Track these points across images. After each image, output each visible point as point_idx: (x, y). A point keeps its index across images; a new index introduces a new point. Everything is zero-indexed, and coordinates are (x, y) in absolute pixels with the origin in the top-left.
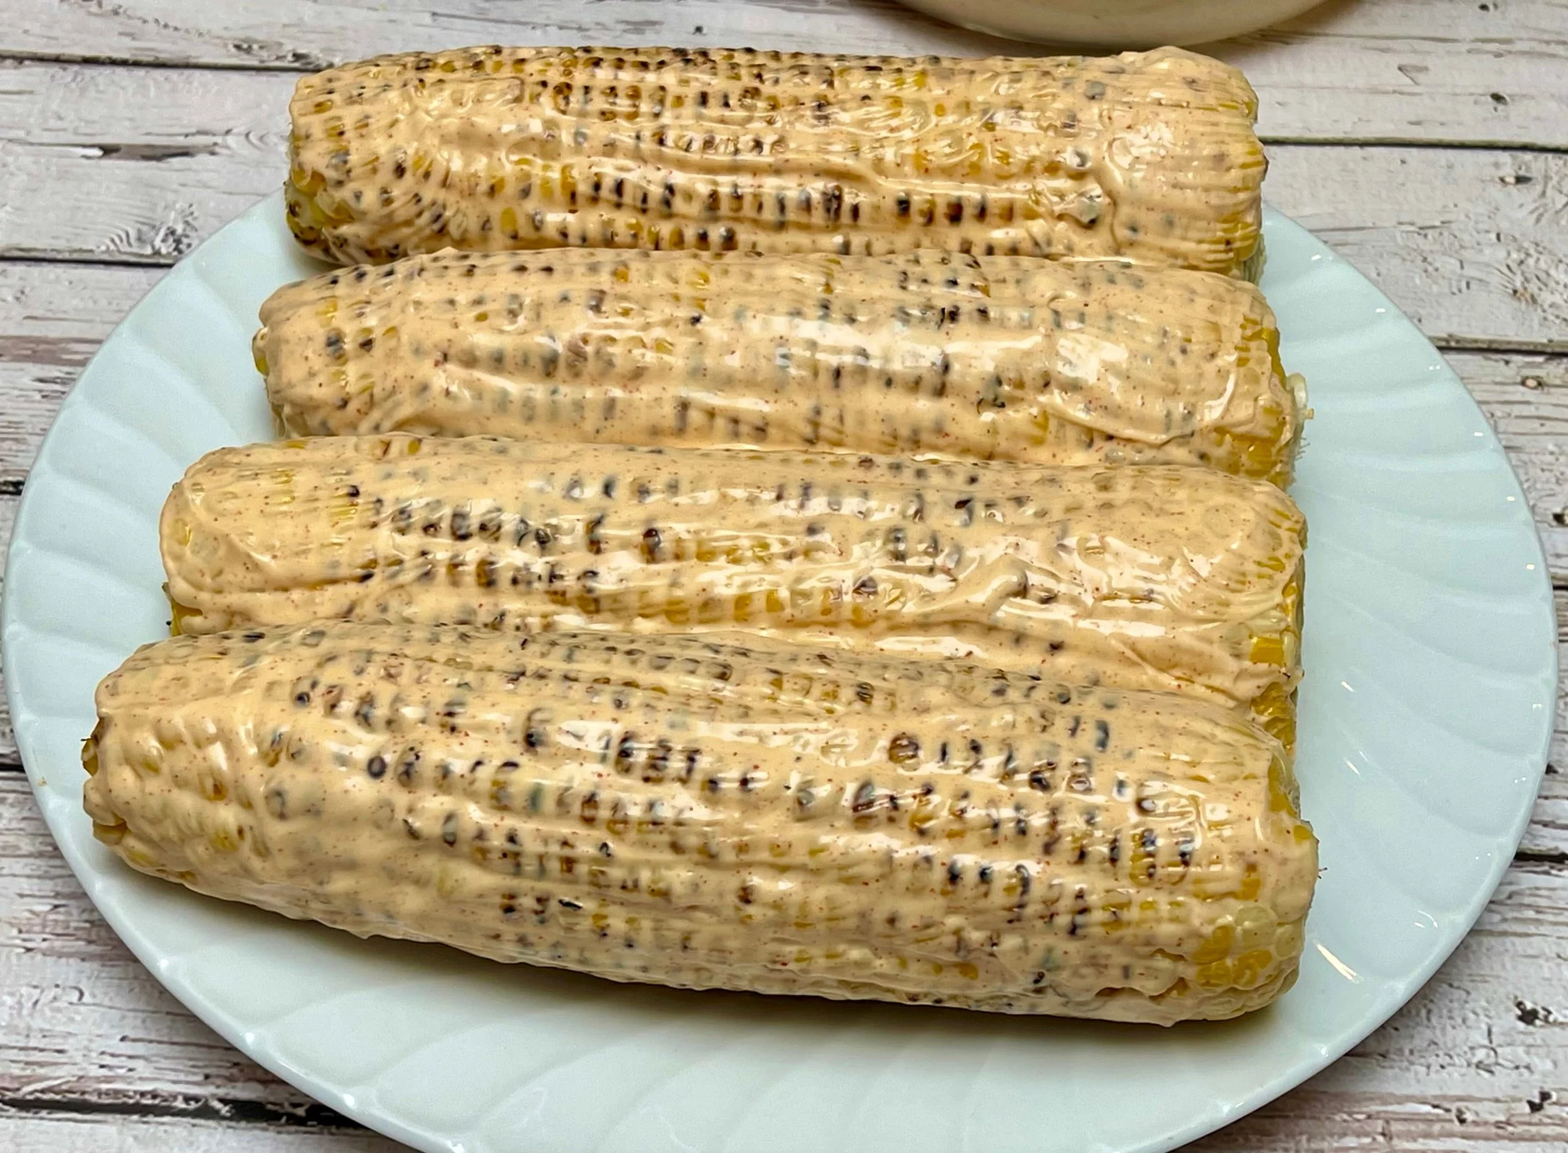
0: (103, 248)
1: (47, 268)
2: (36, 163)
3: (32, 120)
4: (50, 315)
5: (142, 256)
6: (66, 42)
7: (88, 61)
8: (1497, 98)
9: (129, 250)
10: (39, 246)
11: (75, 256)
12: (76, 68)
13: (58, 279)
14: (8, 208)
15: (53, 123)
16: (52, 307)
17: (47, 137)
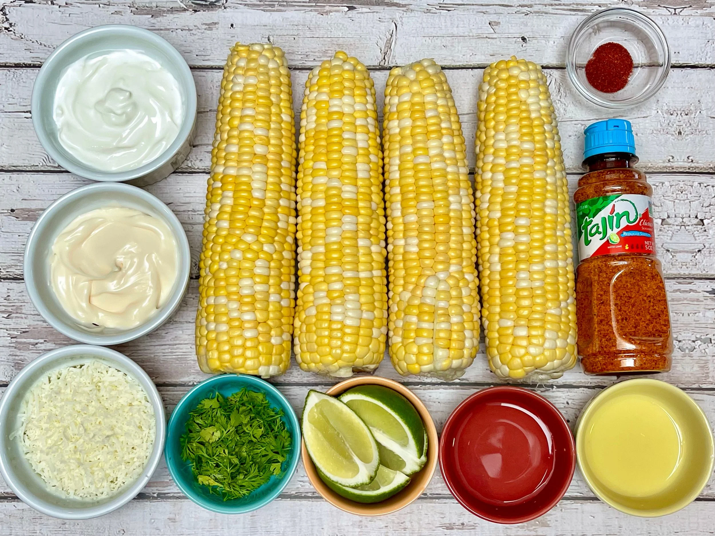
0: (41, 164)
1: (25, 175)
2: (10, 122)
3: (3, 99)
4: (30, 198)
5: (55, 167)
6: (7, 56)
7: (17, 66)
8: (524, 39)
9: (50, 164)
10: (20, 165)
11: (33, 169)
12: (13, 70)
13: (29, 181)
14: (4, 146)
15: (11, 101)
16: (30, 194)
17: (11, 108)
